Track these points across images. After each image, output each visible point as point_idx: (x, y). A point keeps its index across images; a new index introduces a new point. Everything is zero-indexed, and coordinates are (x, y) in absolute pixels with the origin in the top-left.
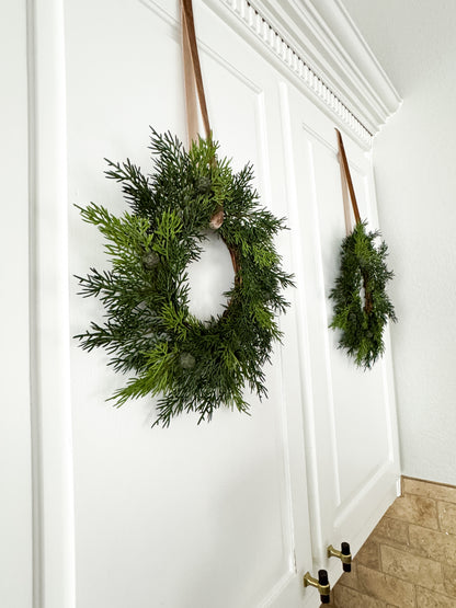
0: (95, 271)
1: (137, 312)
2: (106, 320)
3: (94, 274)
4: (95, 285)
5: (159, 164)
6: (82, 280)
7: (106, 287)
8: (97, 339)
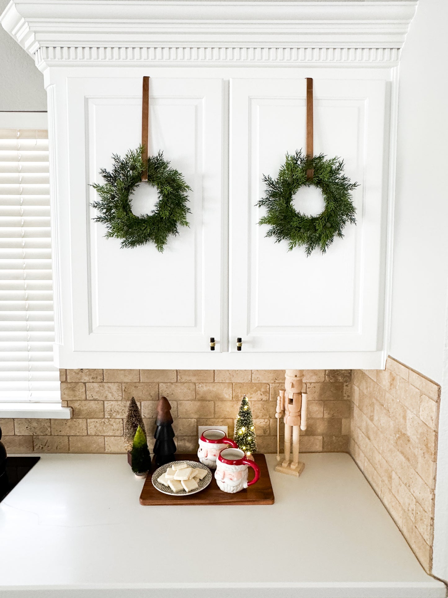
2: (100, 215)
3: (95, 202)
4: (95, 205)
5: (114, 165)
6: (92, 204)
7: (98, 205)
8: (99, 220)
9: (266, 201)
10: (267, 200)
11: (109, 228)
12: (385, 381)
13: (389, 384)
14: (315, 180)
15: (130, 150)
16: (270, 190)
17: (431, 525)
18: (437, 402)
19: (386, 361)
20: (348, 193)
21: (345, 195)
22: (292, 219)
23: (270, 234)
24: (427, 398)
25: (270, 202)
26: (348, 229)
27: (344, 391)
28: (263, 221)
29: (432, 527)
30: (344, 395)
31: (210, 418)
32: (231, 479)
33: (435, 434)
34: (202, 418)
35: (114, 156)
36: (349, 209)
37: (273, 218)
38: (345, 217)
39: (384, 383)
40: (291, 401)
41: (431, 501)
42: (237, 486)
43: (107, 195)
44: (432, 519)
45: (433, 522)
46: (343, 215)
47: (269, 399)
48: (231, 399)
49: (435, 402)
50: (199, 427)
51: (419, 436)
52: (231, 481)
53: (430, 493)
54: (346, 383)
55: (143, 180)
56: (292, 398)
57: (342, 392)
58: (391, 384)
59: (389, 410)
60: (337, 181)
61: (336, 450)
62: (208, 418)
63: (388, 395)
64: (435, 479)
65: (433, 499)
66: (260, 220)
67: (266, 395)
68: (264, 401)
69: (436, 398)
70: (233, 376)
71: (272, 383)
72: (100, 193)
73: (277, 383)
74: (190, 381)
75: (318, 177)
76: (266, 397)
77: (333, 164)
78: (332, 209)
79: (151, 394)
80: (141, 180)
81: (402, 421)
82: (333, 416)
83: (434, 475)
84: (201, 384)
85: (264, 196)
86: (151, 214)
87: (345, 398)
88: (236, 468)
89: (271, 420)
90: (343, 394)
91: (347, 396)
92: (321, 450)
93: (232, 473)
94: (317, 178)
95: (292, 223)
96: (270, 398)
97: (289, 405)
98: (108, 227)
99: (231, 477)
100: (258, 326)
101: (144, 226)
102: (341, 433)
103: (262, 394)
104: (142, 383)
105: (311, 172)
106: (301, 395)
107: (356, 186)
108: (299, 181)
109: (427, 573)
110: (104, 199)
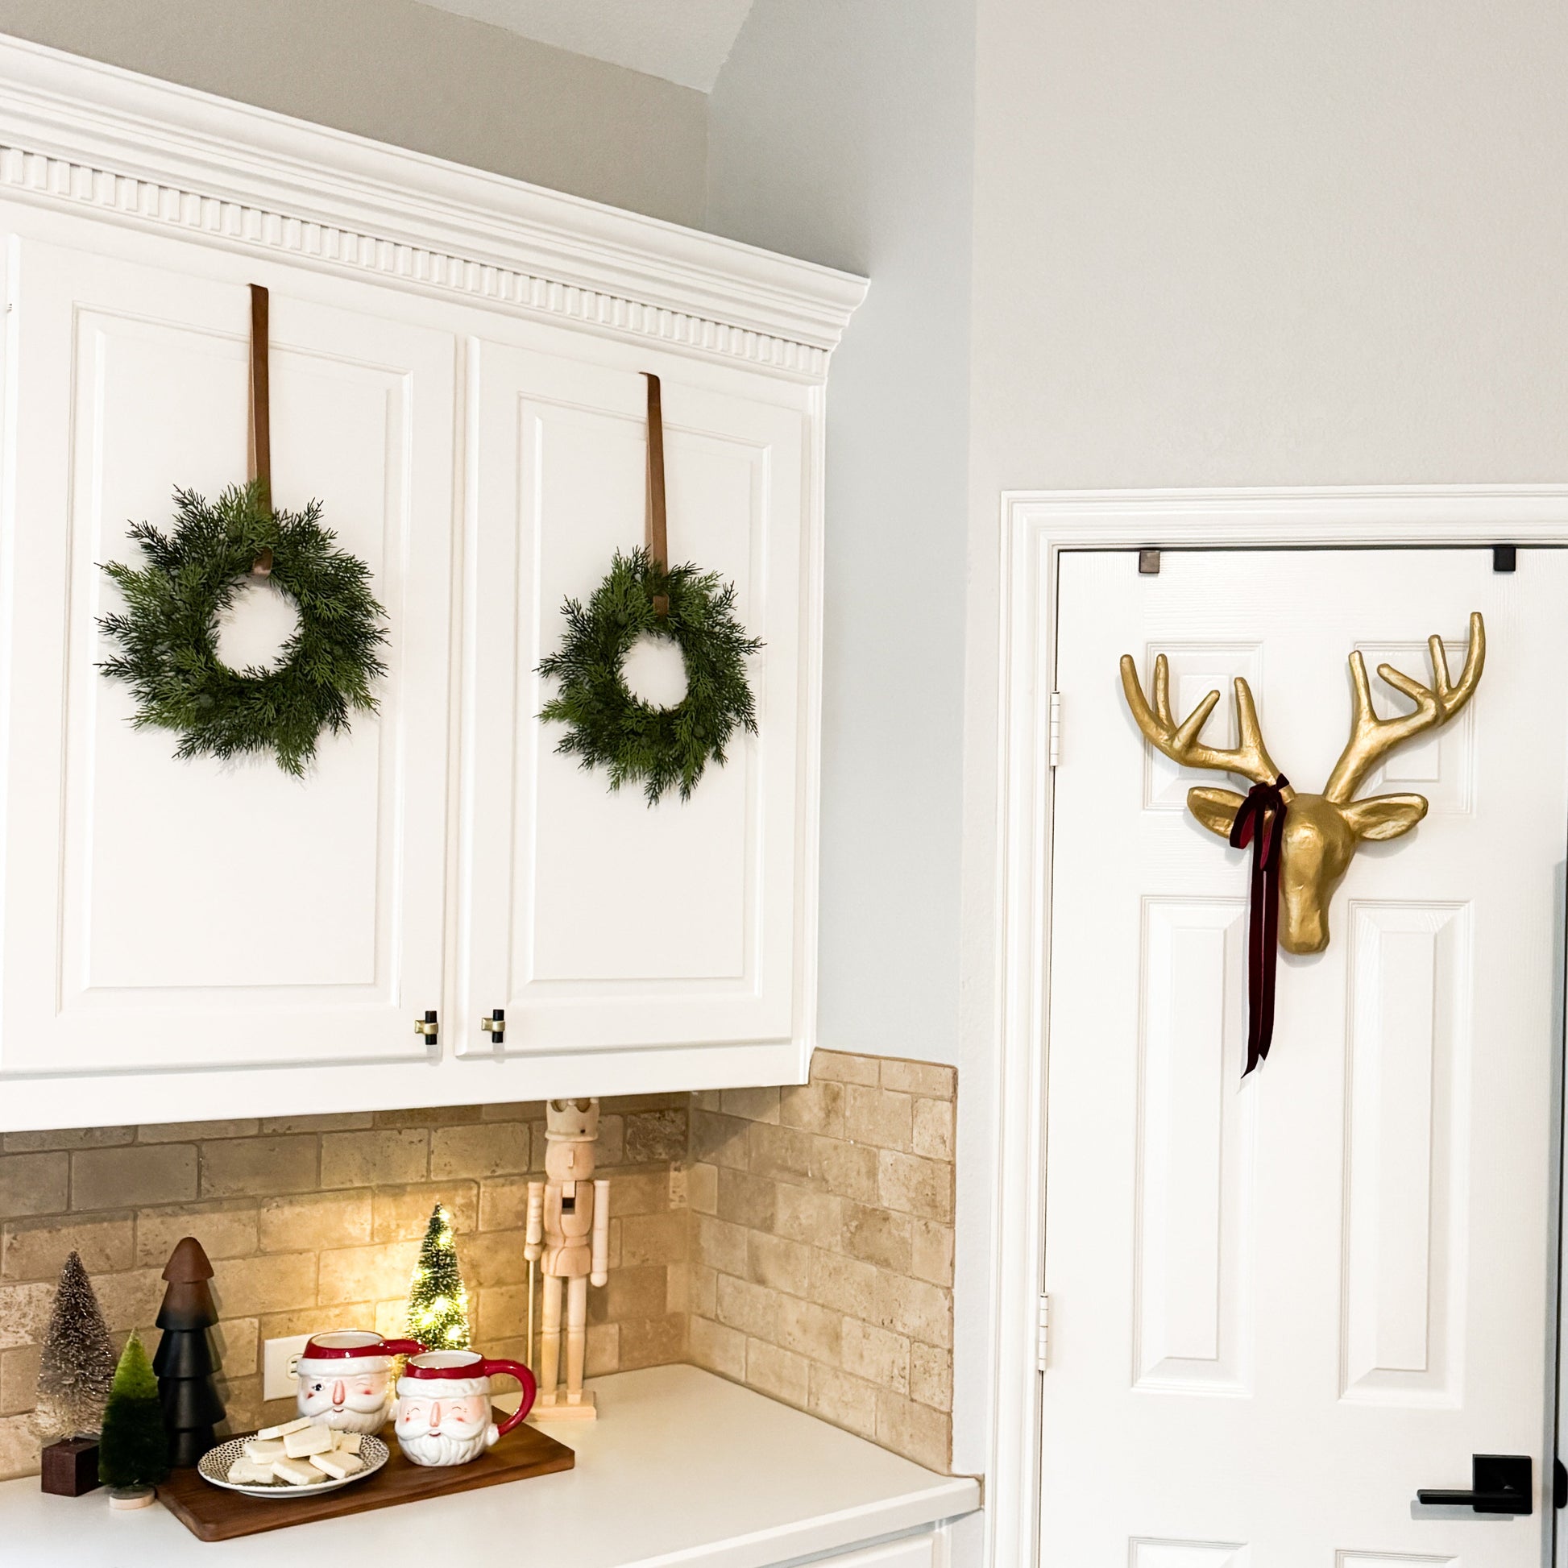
0: (112, 616)
1: (157, 652)
2: (123, 655)
3: (112, 618)
4: (112, 626)
5: (181, 520)
6: (101, 621)
7: (121, 627)
8: (115, 670)
9: (563, 662)
10: (564, 660)
11: (143, 695)
12: (809, 1110)
13: (822, 1115)
14: (672, 623)
15: (235, 489)
16: (575, 637)
17: (948, 1366)
18: (951, 1101)
19: (811, 1063)
20: (739, 660)
21: (733, 664)
22: (622, 710)
23: (567, 744)
24: (931, 1102)
25: (571, 664)
26: (736, 743)
27: (671, 1184)
28: (551, 713)
29: (950, 1370)
30: (671, 1196)
31: (301, 1310)
32: (460, 1420)
33: (951, 1169)
34: (278, 1313)
35: (180, 496)
36: (739, 699)
37: (577, 705)
38: (731, 715)
39: (806, 1117)
40: (568, 1204)
41: (947, 1313)
42: (474, 1438)
43: (151, 602)
44: (950, 1352)
45: (952, 1359)
46: (728, 710)
47: (477, 1227)
48: (368, 1239)
49: (949, 1103)
50: (268, 1343)
51: (912, 1195)
52: (461, 1423)
53: (943, 1298)
54: (676, 1161)
55: (259, 570)
56: (572, 1195)
57: (665, 1188)
58: (828, 1113)
59: (827, 1176)
60: (717, 629)
61: (653, 1362)
62: (294, 1311)
63: (818, 1142)
64: (952, 1264)
65: (951, 1309)
66: (545, 709)
67: (469, 1217)
68: (462, 1235)
69: (948, 1093)
70: (375, 1165)
71: (486, 1178)
72: (129, 593)
73: (500, 1176)
74: (241, 1194)
75: (678, 615)
76: (468, 1222)
77: (708, 588)
78: (706, 694)
79: (108, 1251)
80: (249, 571)
81: (865, 1183)
82: (643, 1261)
83: (951, 1256)
84: (277, 1199)
85: (558, 647)
86: (273, 668)
87: (673, 1206)
88: (471, 1385)
89: (482, 1291)
90: (667, 1194)
91: (677, 1199)
92: (617, 1367)
93: (464, 1404)
94: (676, 619)
95: (621, 722)
96: (480, 1223)
97: (563, 1216)
98: (139, 692)
99: (461, 1414)
100: (534, 981)
101: (259, 699)
102: (664, 1311)
103: (458, 1214)
104: (77, 1213)
105: (661, 602)
106: (591, 1187)
107: (758, 647)
108: (639, 620)
109: (943, 1475)
110: (142, 611)
